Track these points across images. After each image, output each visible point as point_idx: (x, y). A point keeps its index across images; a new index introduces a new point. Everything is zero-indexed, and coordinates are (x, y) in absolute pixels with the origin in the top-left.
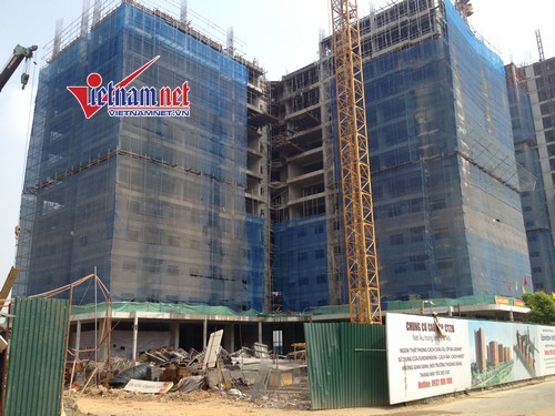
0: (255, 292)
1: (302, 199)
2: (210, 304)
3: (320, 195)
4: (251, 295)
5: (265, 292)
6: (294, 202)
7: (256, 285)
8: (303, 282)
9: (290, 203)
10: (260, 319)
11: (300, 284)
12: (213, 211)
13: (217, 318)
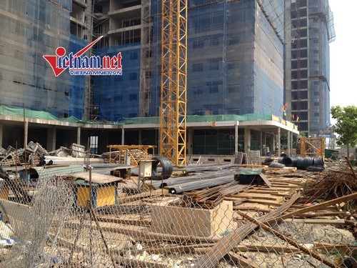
0: (76, 103)
1: (121, 30)
2: (32, 109)
3: (136, 27)
4: (72, 105)
5: (85, 104)
6: (114, 32)
7: (77, 97)
8: (117, 98)
9: (110, 32)
10: (79, 125)
11: (115, 100)
12: (38, 26)
13: (38, 121)
